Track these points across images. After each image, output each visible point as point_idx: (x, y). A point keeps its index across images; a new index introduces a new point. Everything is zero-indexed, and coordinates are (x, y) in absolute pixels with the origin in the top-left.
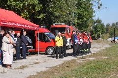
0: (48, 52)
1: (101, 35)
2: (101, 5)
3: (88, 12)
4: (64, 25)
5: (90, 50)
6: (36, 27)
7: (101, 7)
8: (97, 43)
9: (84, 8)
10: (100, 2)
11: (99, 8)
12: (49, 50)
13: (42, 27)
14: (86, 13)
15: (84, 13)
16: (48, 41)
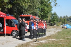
0: (13, 35)
1: (56, 23)
2: (57, 4)
3: (48, 7)
4: (29, 15)
5: (45, 33)
6: (3, 15)
7: (57, 5)
8: (53, 28)
9: (45, 5)
10: (56, 2)
11: (55, 6)
12: (13, 33)
13: (10, 15)
14: (47, 8)
15: (45, 8)
16: (14, 26)
